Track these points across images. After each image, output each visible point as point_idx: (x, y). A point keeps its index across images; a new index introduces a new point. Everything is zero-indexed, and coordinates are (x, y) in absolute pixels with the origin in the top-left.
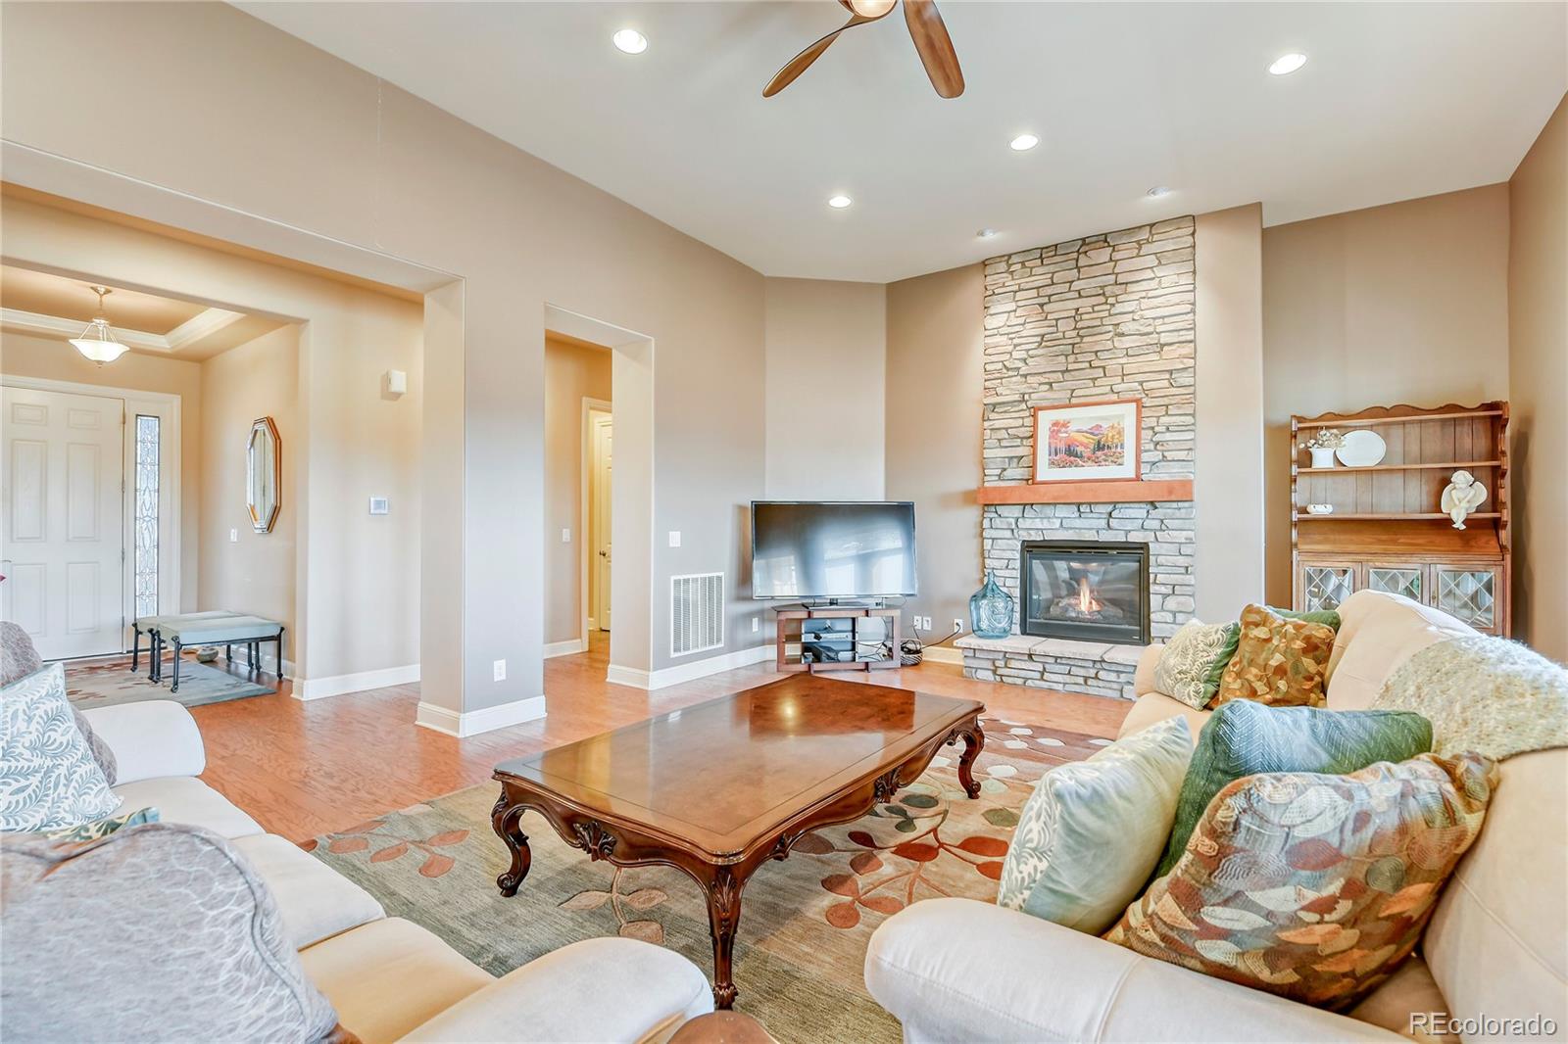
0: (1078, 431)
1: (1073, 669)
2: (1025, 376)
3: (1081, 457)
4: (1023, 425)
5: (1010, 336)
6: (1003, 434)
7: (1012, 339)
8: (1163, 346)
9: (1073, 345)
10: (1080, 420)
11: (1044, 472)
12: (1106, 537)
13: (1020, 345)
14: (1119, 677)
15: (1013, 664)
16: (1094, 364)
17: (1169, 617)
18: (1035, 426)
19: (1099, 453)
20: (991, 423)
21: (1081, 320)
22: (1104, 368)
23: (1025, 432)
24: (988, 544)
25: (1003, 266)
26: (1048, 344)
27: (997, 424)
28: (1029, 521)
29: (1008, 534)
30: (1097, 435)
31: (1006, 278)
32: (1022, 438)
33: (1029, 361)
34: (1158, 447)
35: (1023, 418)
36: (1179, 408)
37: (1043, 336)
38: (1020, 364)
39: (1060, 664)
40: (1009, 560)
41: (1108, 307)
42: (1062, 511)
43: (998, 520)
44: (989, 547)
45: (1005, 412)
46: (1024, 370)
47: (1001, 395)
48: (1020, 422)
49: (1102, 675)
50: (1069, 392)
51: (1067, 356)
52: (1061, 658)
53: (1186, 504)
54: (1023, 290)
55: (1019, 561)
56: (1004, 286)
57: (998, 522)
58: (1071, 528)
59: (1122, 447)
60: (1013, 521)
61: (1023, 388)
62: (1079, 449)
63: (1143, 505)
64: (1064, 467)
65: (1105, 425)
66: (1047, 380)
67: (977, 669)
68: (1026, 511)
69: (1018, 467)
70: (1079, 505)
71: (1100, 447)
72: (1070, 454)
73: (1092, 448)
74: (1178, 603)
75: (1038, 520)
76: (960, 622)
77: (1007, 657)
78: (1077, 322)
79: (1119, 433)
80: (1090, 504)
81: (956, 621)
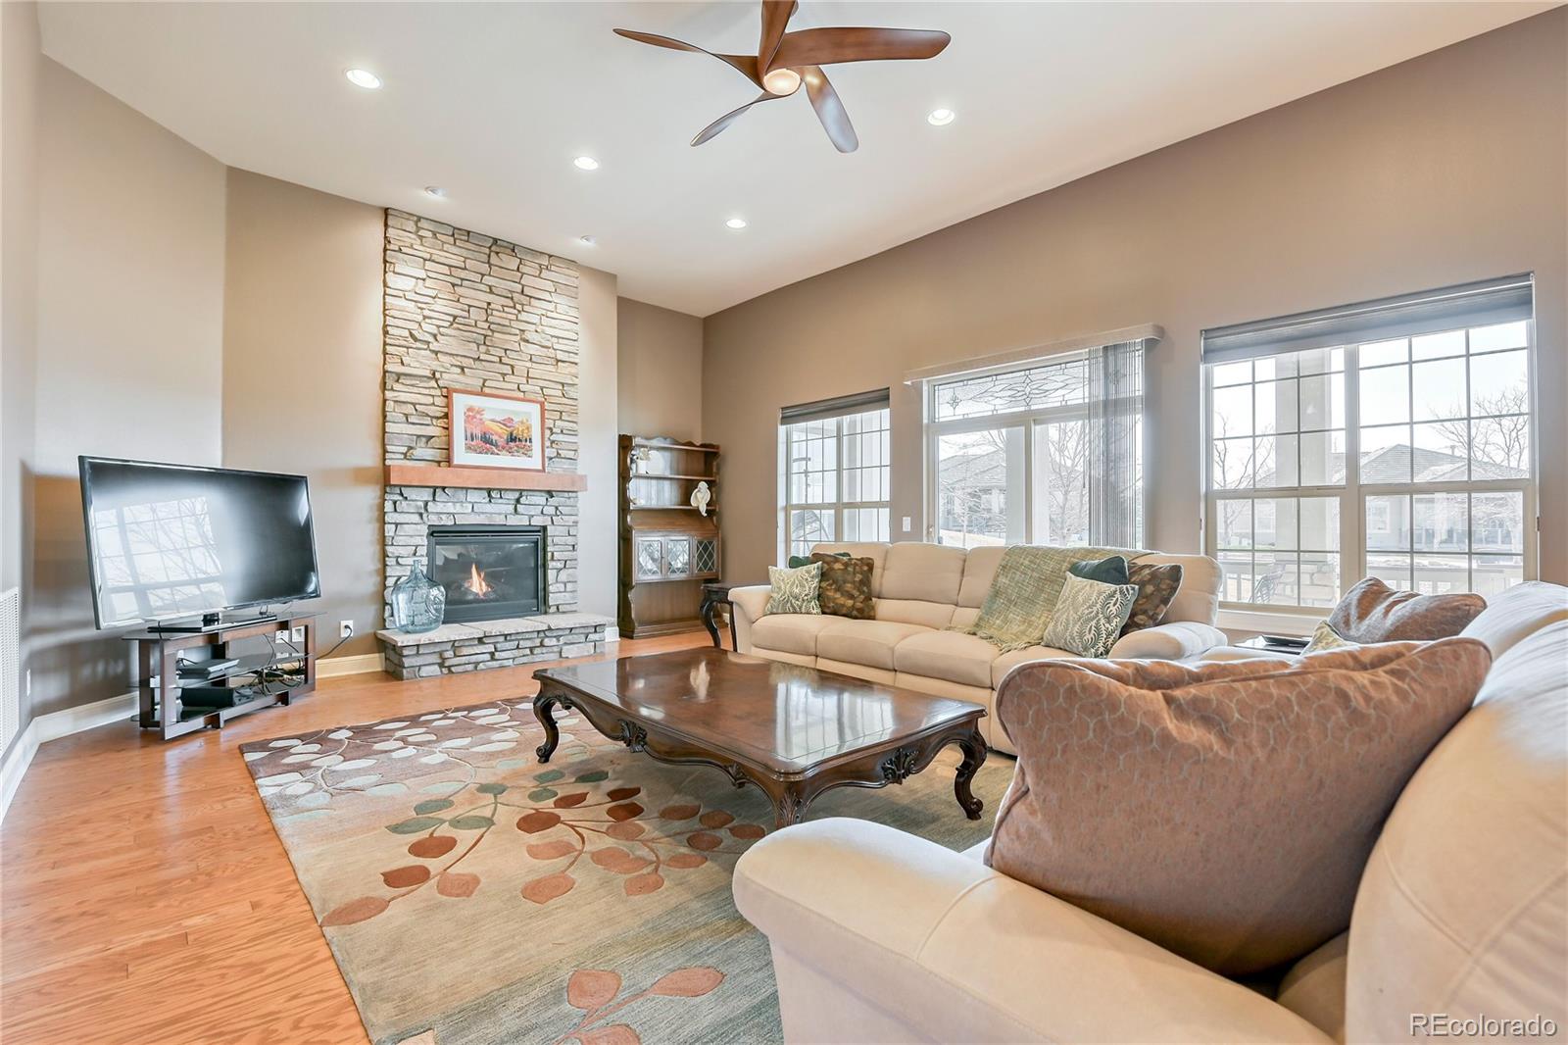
0: (493, 421)
1: (521, 642)
2: (436, 353)
3: (496, 446)
4: (433, 404)
5: (420, 305)
6: (410, 409)
7: (422, 309)
8: (558, 361)
9: (485, 336)
10: (495, 411)
11: (461, 456)
12: (514, 521)
13: (430, 318)
14: (558, 641)
15: (465, 651)
16: (504, 360)
17: (561, 587)
18: (449, 405)
19: (512, 444)
20: (396, 394)
21: (492, 315)
22: (512, 367)
23: (438, 411)
24: (390, 530)
25: (411, 226)
26: (460, 327)
27: (403, 397)
28: (440, 505)
29: (416, 518)
30: (510, 427)
31: (411, 239)
32: (432, 417)
33: (439, 337)
34: (554, 445)
35: (433, 396)
36: (569, 416)
37: (455, 317)
38: (431, 339)
39: (510, 641)
40: (417, 546)
41: (516, 312)
42: (473, 496)
43: (404, 503)
44: (392, 534)
45: (412, 385)
46: (434, 346)
47: (409, 365)
48: (431, 400)
49: (547, 642)
50: (482, 381)
51: (478, 345)
52: (510, 635)
53: (574, 495)
54: (433, 261)
55: (425, 548)
56: (411, 247)
57: (403, 505)
58: (483, 513)
59: (531, 441)
60: (422, 504)
61: (435, 365)
62: (494, 438)
63: (543, 494)
64: (480, 453)
65: (516, 419)
66: (459, 364)
67: (420, 667)
68: (437, 494)
69: (426, 447)
70: (489, 491)
71: (512, 439)
72: (486, 443)
73: (505, 437)
74: (568, 575)
75: (450, 504)
76: (350, 623)
77: (455, 646)
78: (488, 316)
79: (528, 428)
80: (500, 490)
81: (344, 623)
